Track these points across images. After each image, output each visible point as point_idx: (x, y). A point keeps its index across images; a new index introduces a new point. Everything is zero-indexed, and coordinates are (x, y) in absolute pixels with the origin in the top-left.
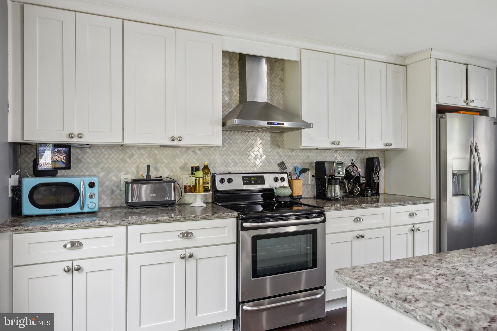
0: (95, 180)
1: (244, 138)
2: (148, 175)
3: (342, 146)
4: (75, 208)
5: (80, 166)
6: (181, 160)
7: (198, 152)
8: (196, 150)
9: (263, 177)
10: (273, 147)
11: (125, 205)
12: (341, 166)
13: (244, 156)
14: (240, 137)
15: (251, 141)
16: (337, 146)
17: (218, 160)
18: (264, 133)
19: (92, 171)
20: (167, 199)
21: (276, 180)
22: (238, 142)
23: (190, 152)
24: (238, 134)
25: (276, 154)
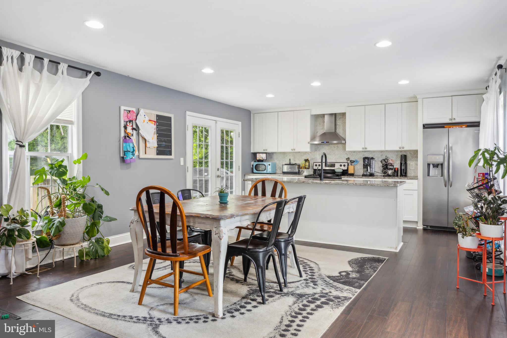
0: (270, 163)
1: (330, 147)
2: (290, 163)
3: (368, 150)
4: (265, 172)
5: (272, 159)
6: (304, 157)
7: (310, 154)
8: (309, 153)
9: (335, 164)
10: (343, 151)
11: (282, 173)
12: (367, 159)
13: (329, 155)
14: (327, 147)
15: (332, 148)
16: (366, 150)
17: (318, 157)
18: (339, 145)
19: (275, 161)
20: (295, 171)
21: (341, 165)
22: (326, 149)
23: (307, 154)
24: (327, 146)
25: (345, 154)
